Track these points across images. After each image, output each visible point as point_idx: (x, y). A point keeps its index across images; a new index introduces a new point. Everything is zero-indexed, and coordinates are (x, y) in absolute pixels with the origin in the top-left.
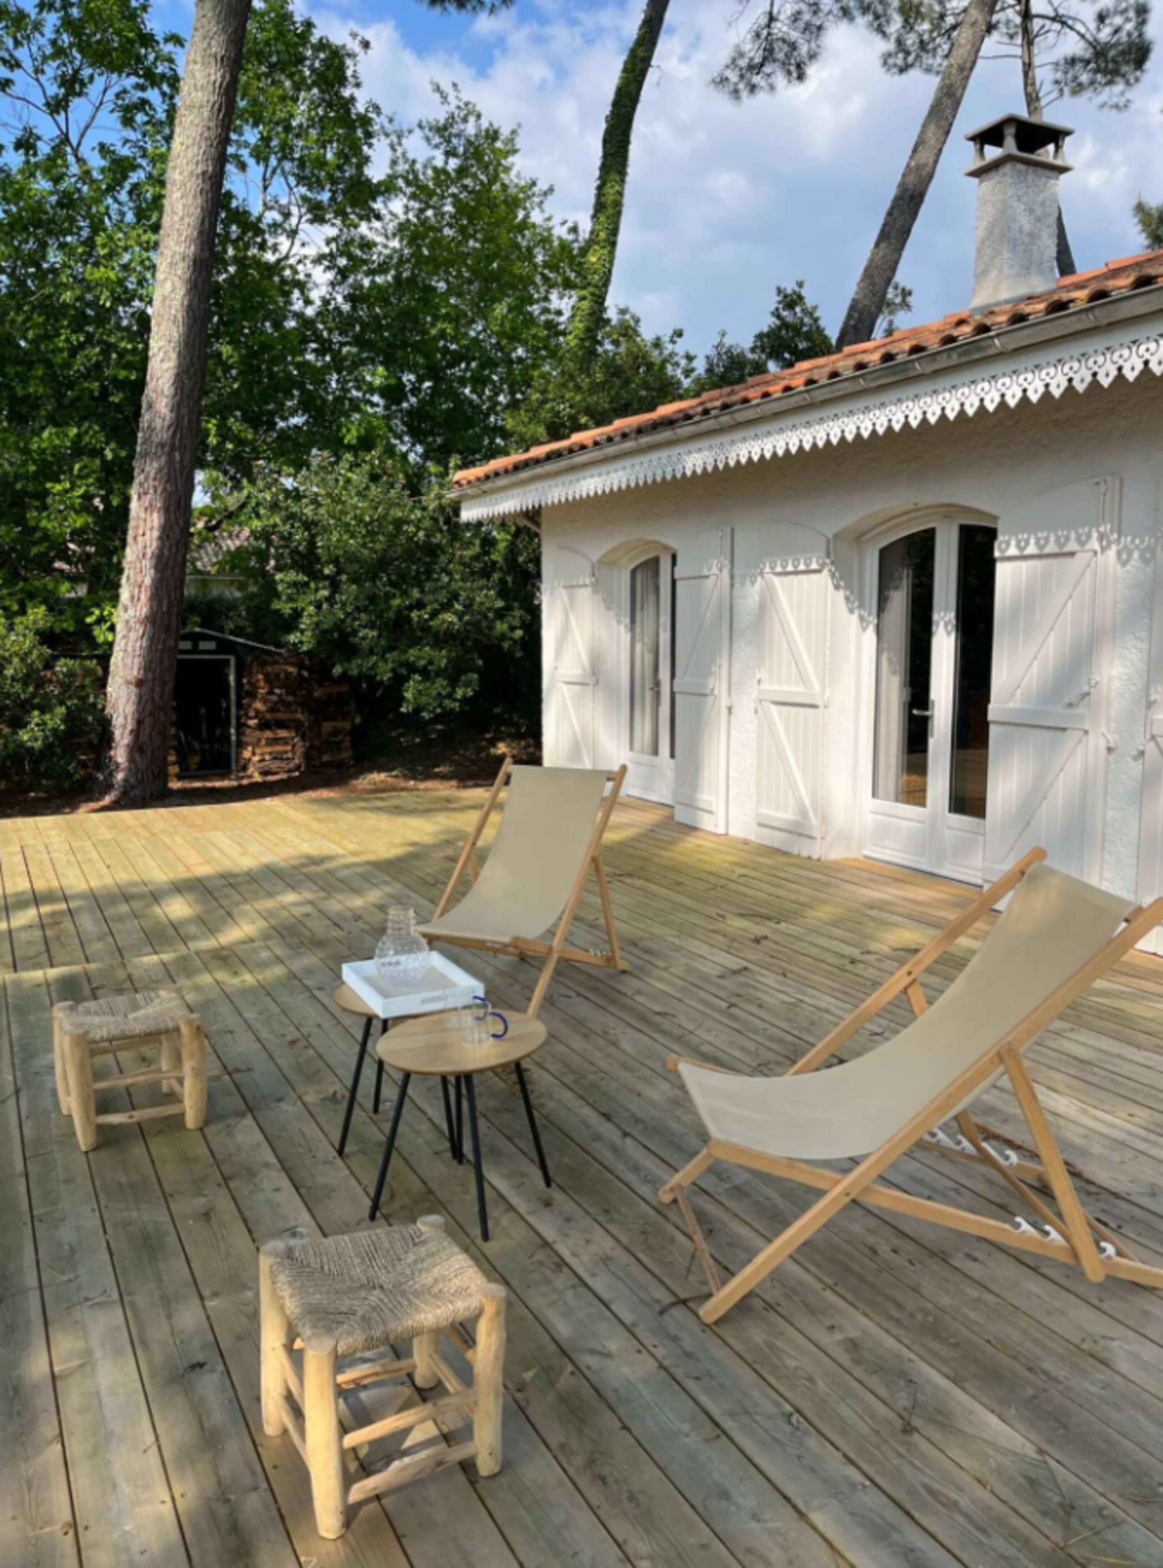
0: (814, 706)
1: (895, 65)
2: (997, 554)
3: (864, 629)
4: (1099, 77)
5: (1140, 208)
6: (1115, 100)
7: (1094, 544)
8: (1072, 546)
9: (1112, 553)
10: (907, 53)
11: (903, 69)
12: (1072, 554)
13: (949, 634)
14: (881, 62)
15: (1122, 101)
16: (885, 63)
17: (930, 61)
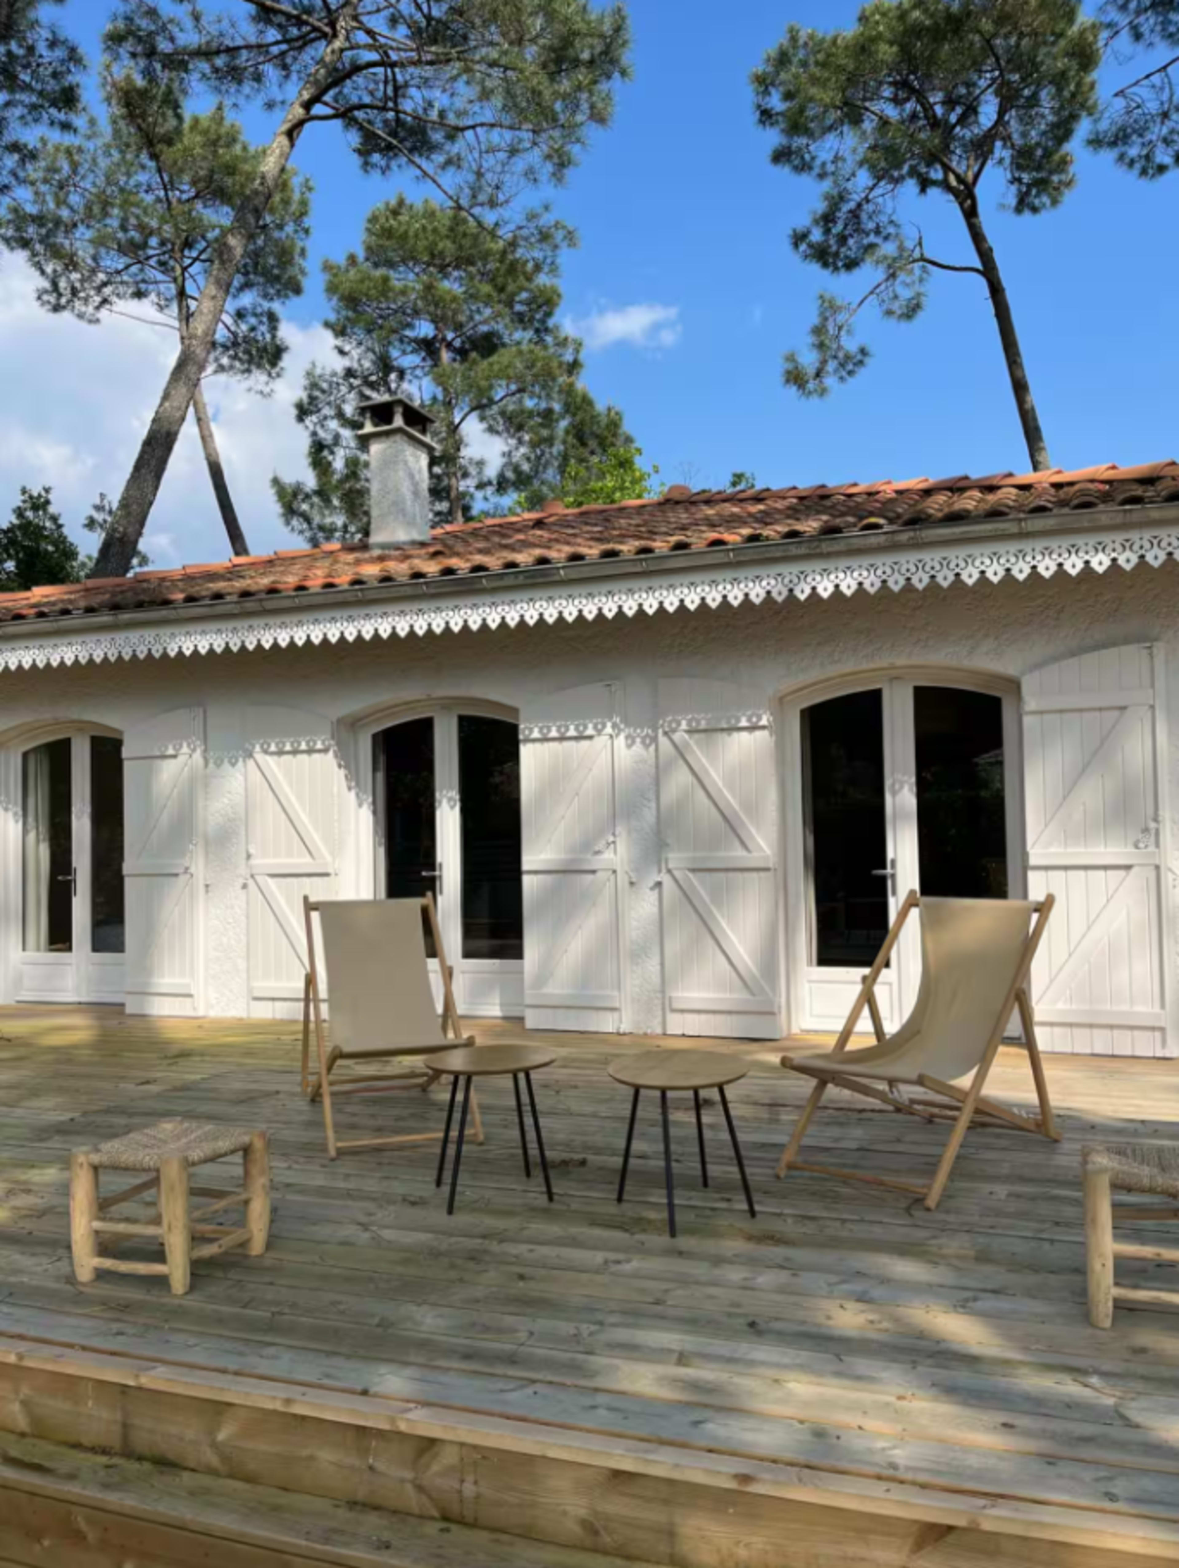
0: (327, 875)
1: (49, 302)
2: (521, 737)
3: (360, 805)
4: (237, 364)
5: (276, 481)
6: (260, 387)
7: (609, 729)
8: (590, 731)
9: (622, 737)
10: (60, 295)
11: (57, 308)
12: (590, 737)
13: (452, 808)
14: (35, 295)
15: (267, 390)
16: (39, 298)
17: (83, 309)
